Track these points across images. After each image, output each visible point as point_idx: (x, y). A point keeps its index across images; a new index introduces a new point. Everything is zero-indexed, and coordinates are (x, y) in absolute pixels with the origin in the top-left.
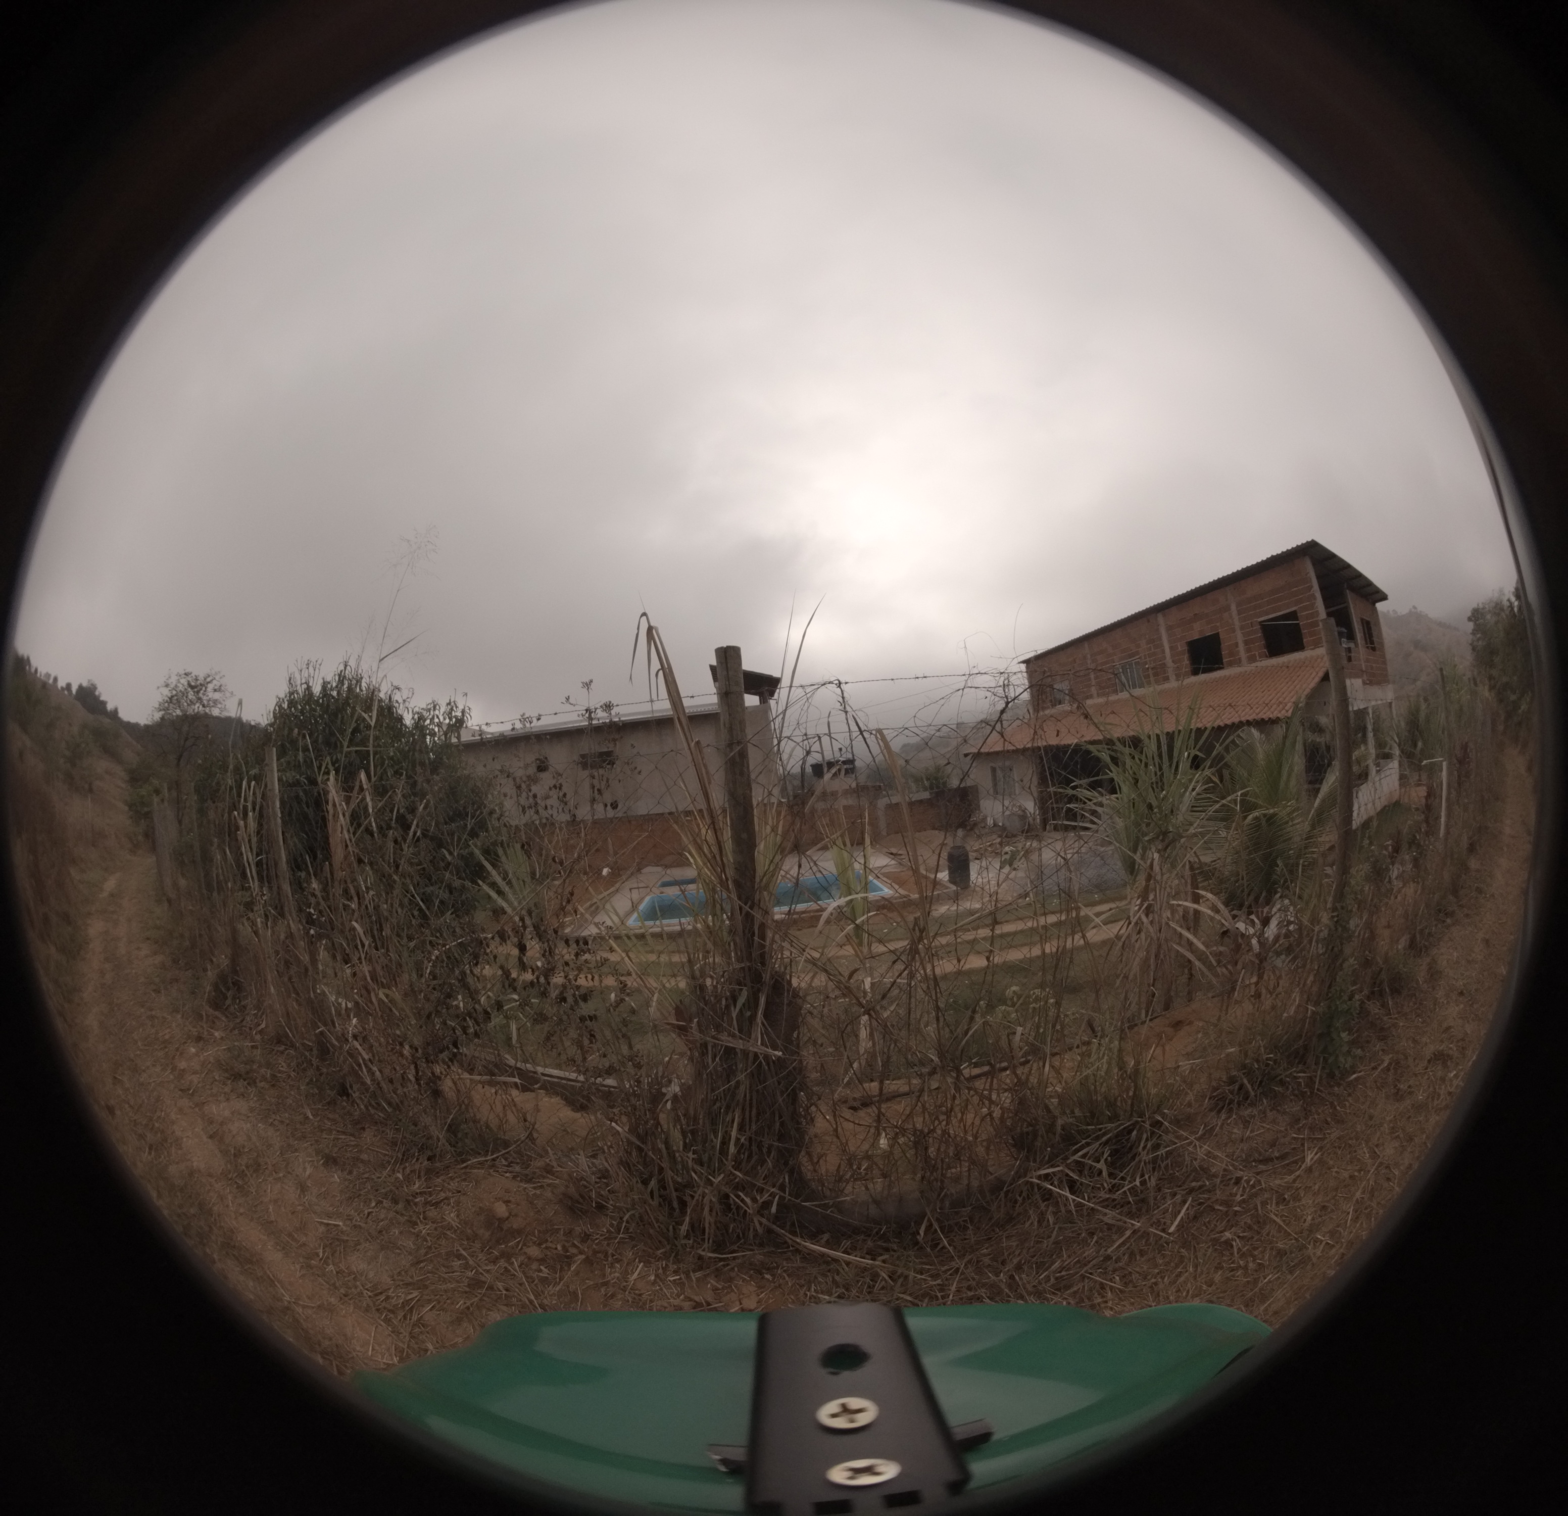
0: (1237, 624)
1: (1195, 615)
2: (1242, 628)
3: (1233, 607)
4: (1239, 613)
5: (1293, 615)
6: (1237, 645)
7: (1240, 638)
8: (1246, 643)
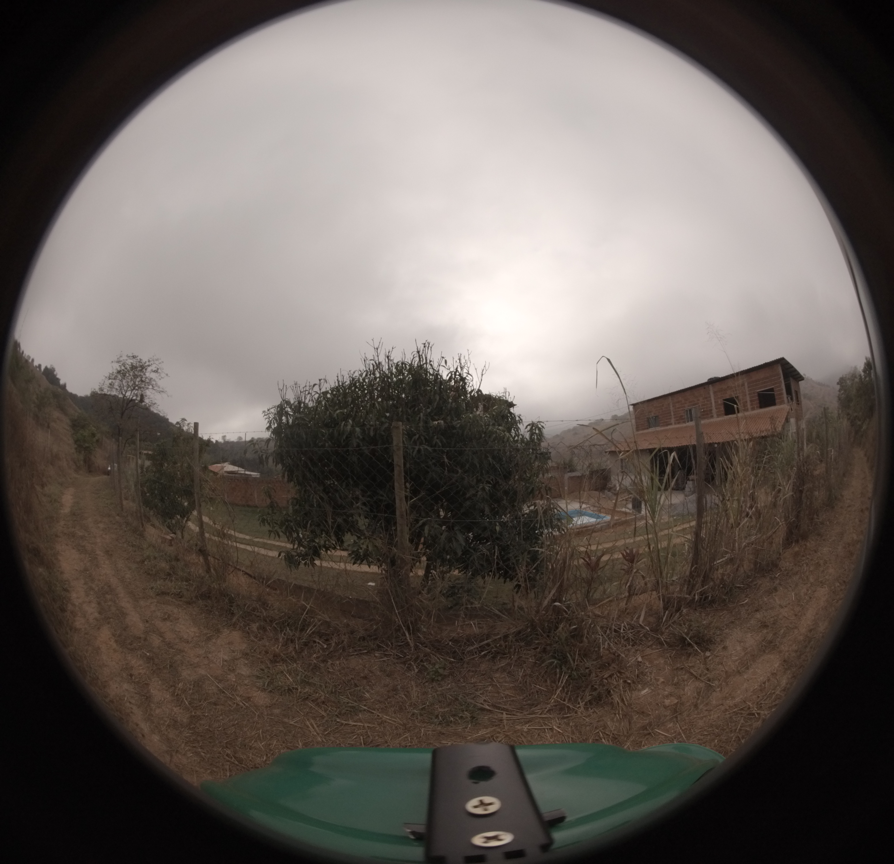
0: (747, 393)
1: (728, 387)
2: (749, 394)
3: (746, 384)
4: (749, 387)
5: (772, 390)
6: (746, 402)
7: (748, 398)
8: (751, 401)
